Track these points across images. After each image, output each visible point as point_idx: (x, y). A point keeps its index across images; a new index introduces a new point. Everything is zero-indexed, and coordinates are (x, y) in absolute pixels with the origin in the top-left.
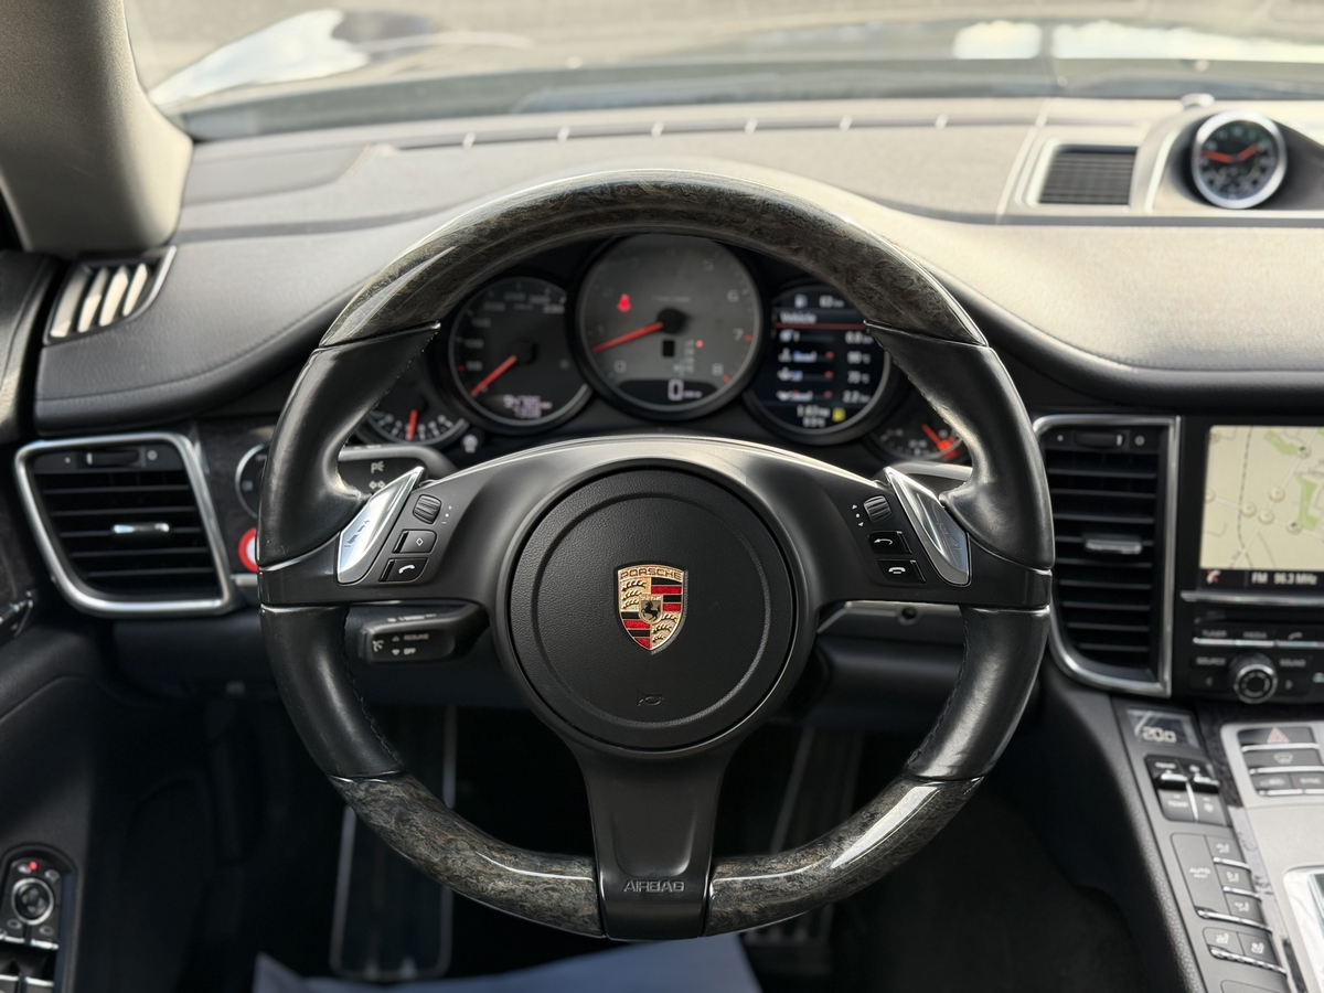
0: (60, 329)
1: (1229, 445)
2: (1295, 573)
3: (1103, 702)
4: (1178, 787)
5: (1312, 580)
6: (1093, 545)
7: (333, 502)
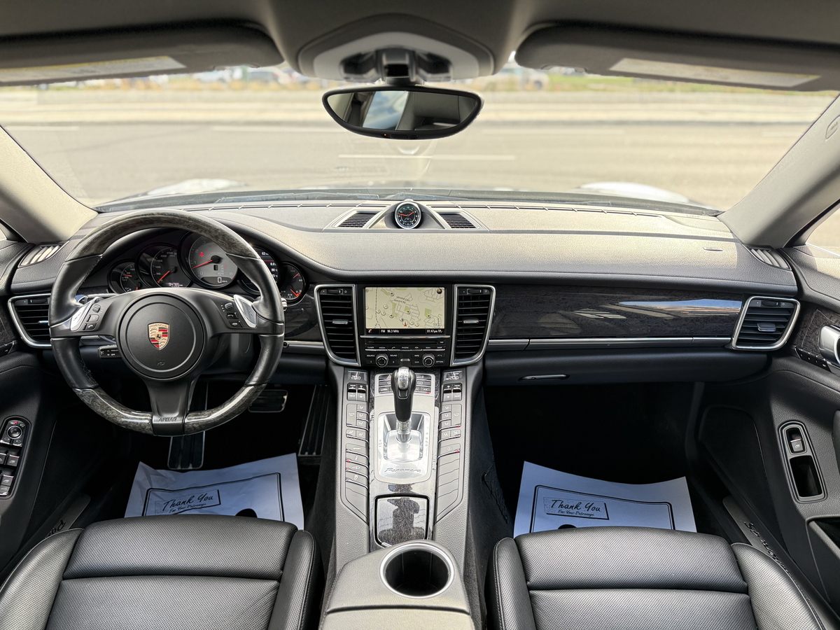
0: (25, 263)
1: (371, 293)
2: (393, 329)
3: (342, 368)
4: (354, 391)
5: (398, 331)
6: (335, 322)
7: (70, 307)
